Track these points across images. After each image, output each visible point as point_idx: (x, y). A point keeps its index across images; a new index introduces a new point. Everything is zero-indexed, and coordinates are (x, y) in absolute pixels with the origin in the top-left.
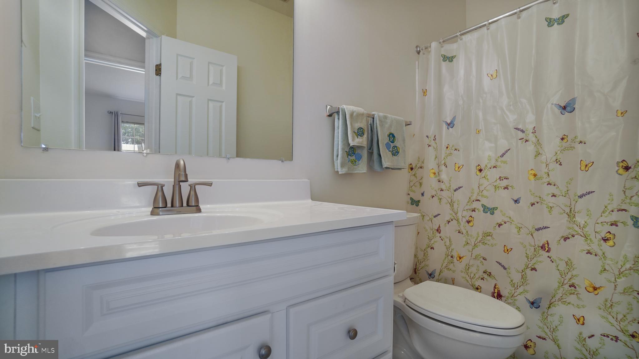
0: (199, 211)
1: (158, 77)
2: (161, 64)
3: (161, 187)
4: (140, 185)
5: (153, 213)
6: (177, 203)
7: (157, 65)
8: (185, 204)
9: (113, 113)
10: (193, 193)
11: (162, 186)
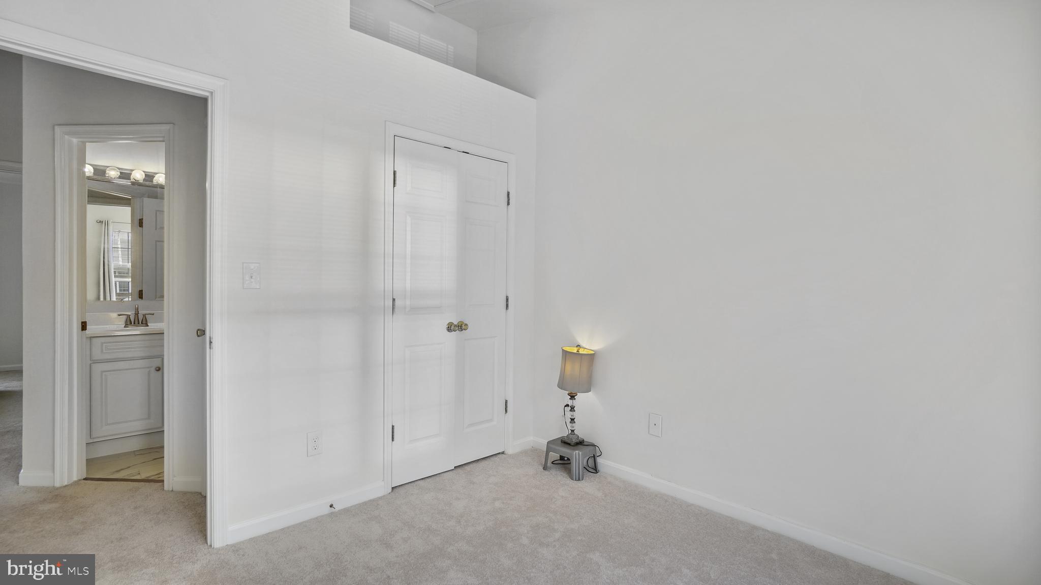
0: (148, 326)
1: (141, 228)
2: (143, 219)
3: (128, 316)
4: (119, 315)
5: (125, 327)
6: (136, 322)
7: (140, 219)
8: (140, 323)
9: (102, 222)
10: (144, 318)
11: (130, 315)
